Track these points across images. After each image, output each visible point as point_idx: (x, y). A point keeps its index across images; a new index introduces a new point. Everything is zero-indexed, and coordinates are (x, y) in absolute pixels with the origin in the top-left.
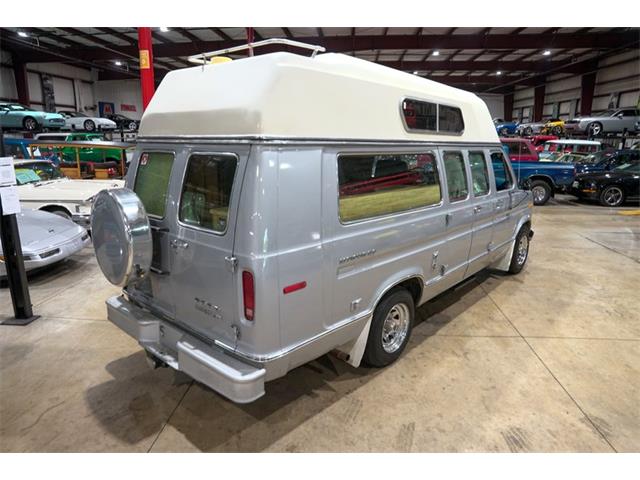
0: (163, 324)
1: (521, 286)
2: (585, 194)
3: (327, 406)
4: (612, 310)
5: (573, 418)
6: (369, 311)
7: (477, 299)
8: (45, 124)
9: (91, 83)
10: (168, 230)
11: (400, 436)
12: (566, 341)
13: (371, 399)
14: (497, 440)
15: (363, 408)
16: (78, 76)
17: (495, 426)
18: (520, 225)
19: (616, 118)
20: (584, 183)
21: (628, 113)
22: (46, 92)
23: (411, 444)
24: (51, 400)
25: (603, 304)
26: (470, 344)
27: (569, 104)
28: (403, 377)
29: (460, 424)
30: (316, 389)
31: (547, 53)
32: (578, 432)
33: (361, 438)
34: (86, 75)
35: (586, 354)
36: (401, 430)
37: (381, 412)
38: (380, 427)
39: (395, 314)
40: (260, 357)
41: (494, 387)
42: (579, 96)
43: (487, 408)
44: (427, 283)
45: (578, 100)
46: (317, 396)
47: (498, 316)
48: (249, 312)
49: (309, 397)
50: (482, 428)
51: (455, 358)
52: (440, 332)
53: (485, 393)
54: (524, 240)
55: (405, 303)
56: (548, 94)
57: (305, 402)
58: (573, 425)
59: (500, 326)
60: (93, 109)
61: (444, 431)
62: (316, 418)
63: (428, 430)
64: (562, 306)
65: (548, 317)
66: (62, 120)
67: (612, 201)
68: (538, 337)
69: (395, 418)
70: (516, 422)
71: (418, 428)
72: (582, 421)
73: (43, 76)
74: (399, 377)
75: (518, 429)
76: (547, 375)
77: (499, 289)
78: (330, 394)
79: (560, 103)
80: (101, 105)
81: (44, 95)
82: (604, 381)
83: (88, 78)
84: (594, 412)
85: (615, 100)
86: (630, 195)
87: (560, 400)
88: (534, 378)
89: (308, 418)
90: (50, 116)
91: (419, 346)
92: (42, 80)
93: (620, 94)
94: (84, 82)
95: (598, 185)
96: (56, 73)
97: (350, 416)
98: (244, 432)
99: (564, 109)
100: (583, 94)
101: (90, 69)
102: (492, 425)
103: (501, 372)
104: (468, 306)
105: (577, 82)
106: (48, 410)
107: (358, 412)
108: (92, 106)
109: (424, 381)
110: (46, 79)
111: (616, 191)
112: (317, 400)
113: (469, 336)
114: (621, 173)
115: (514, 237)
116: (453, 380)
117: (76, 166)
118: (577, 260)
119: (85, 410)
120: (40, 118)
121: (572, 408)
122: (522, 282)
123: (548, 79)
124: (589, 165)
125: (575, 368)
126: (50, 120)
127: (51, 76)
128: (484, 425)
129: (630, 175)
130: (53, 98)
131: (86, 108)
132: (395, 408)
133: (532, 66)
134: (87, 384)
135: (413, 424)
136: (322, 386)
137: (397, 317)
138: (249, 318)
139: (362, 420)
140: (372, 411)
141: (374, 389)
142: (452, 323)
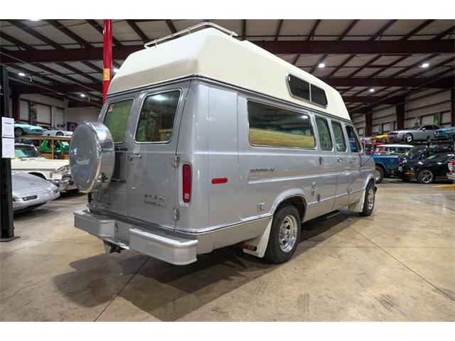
0: (117, 222)
1: (372, 222)
2: (407, 176)
3: (242, 285)
4: (439, 233)
5: (427, 289)
6: (270, 214)
7: (342, 229)
8: (29, 132)
9: (63, 109)
10: (126, 150)
11: (298, 301)
12: (411, 249)
13: (274, 280)
14: (373, 302)
15: (269, 286)
16: (54, 104)
17: (369, 295)
18: (368, 181)
19: (421, 131)
20: (406, 168)
21: (428, 127)
22: (32, 113)
23: (308, 305)
24: (25, 282)
25: (432, 230)
26: (342, 251)
27: (389, 125)
28: (296, 269)
29: (343, 294)
30: (231, 276)
31: (372, 90)
32: (433, 297)
33: (269, 302)
34: (60, 104)
35: (427, 255)
36: (299, 298)
37: (282, 287)
38: (283, 297)
39: (287, 225)
40: (194, 230)
41: (364, 274)
42: (395, 119)
43: (361, 284)
44: (309, 204)
45: (395, 122)
46: (233, 280)
47: (359, 236)
48: (187, 195)
49: (226, 281)
50: (361, 296)
51: (332, 259)
52: (318, 245)
53: (359, 277)
54: (371, 192)
55: (294, 215)
56: (375, 119)
57: (223, 283)
58: (428, 293)
59: (362, 242)
60: (63, 126)
61: (332, 298)
62: (234, 292)
63: (320, 297)
64: (404, 232)
65: (396, 237)
66: (41, 131)
67: (426, 180)
68: (390, 247)
69: (294, 291)
70: (385, 292)
71: (312, 297)
72: (434, 291)
73: (31, 103)
74: (293, 269)
75: (388, 296)
76: (402, 266)
77: (356, 223)
78: (243, 279)
79: (383, 124)
80: (69, 124)
81: (30, 116)
82: (445, 270)
83: (61, 106)
84: (442, 286)
85: (418, 121)
86: (439, 176)
87: (415, 280)
88: (392, 268)
89: (226, 292)
90: (32, 127)
91: (305, 253)
92: (30, 106)
93: (422, 117)
94: (58, 108)
95: (415, 169)
96: (39, 101)
97: (259, 290)
98: (178, 300)
99: (386, 128)
100: (398, 118)
101: (63, 100)
102: (368, 294)
103: (367, 265)
104: (336, 232)
105: (393, 111)
106: (23, 288)
107: (265, 288)
108: (62, 124)
109: (311, 271)
110: (32, 105)
111: (428, 173)
112: (233, 282)
113: (340, 247)
114: (430, 162)
115: (365, 188)
116: (333, 270)
117: (51, 153)
118: (409, 209)
119: (52, 288)
120: (26, 129)
121: (424, 284)
122: (372, 220)
123: (373, 109)
124: (407, 158)
125: (421, 263)
126: (33, 130)
127: (36, 103)
128: (362, 294)
129: (436, 162)
130: (36, 118)
131: (58, 126)
132: (292, 286)
133: (363, 99)
134: (55, 274)
135: (308, 295)
136: (235, 274)
137: (288, 228)
138: (186, 201)
139: (269, 292)
140: (275, 288)
141: (275, 275)
142: (326, 241)
